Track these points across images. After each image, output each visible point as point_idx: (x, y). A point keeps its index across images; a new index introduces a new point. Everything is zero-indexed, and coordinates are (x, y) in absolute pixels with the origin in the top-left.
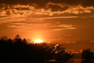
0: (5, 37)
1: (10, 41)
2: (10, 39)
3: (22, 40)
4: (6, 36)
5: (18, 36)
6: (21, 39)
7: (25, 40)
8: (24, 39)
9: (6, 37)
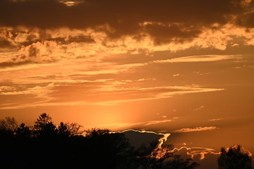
0: (9, 120)
1: (22, 130)
2: (23, 125)
3: (55, 127)
4: (11, 117)
5: (44, 115)
6: (54, 124)
7: (63, 126)
8: (62, 124)
9: (12, 121)
